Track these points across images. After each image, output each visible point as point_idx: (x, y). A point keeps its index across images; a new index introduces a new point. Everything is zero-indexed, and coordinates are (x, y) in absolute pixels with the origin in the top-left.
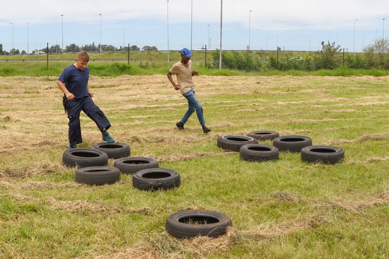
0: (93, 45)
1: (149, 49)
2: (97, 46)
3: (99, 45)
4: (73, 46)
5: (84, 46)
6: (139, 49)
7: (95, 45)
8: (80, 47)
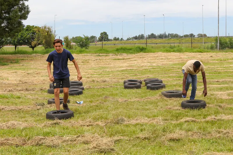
0: (165, 34)
1: (201, 36)
2: (168, 34)
3: (169, 34)
4: (152, 34)
5: (159, 35)
6: (195, 36)
7: (166, 34)
8: (157, 35)
